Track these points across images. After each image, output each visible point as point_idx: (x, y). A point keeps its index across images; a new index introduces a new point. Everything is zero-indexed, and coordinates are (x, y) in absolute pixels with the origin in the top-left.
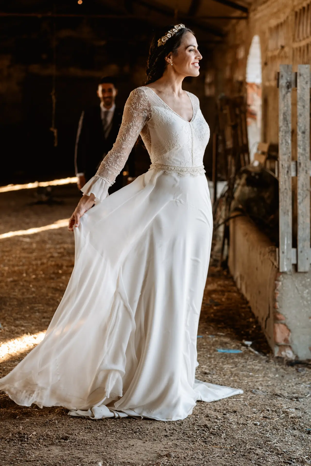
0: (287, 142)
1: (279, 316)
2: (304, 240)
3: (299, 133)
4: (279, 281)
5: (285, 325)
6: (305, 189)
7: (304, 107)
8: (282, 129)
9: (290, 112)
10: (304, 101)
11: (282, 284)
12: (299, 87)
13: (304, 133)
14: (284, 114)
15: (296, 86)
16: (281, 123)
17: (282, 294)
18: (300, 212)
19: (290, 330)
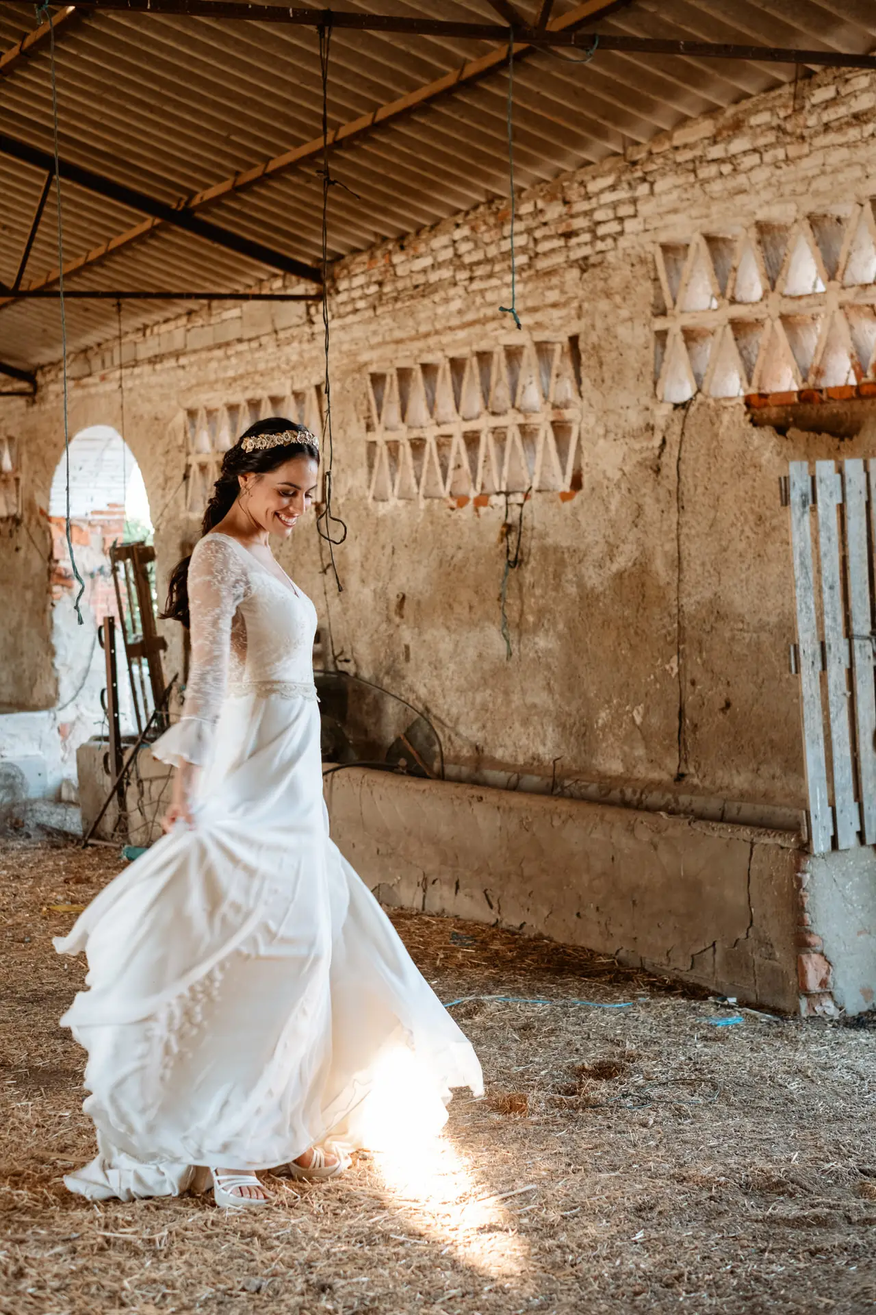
0: (808, 608)
1: (811, 940)
2: (844, 790)
3: (826, 588)
4: (804, 872)
5: (822, 954)
6: (839, 693)
7: (829, 540)
8: (799, 583)
9: (809, 551)
10: (829, 529)
11: (812, 877)
12: (820, 504)
13: (831, 588)
14: (801, 554)
15: (814, 501)
16: (797, 573)
17: (813, 896)
18: (834, 736)
19: (829, 963)
